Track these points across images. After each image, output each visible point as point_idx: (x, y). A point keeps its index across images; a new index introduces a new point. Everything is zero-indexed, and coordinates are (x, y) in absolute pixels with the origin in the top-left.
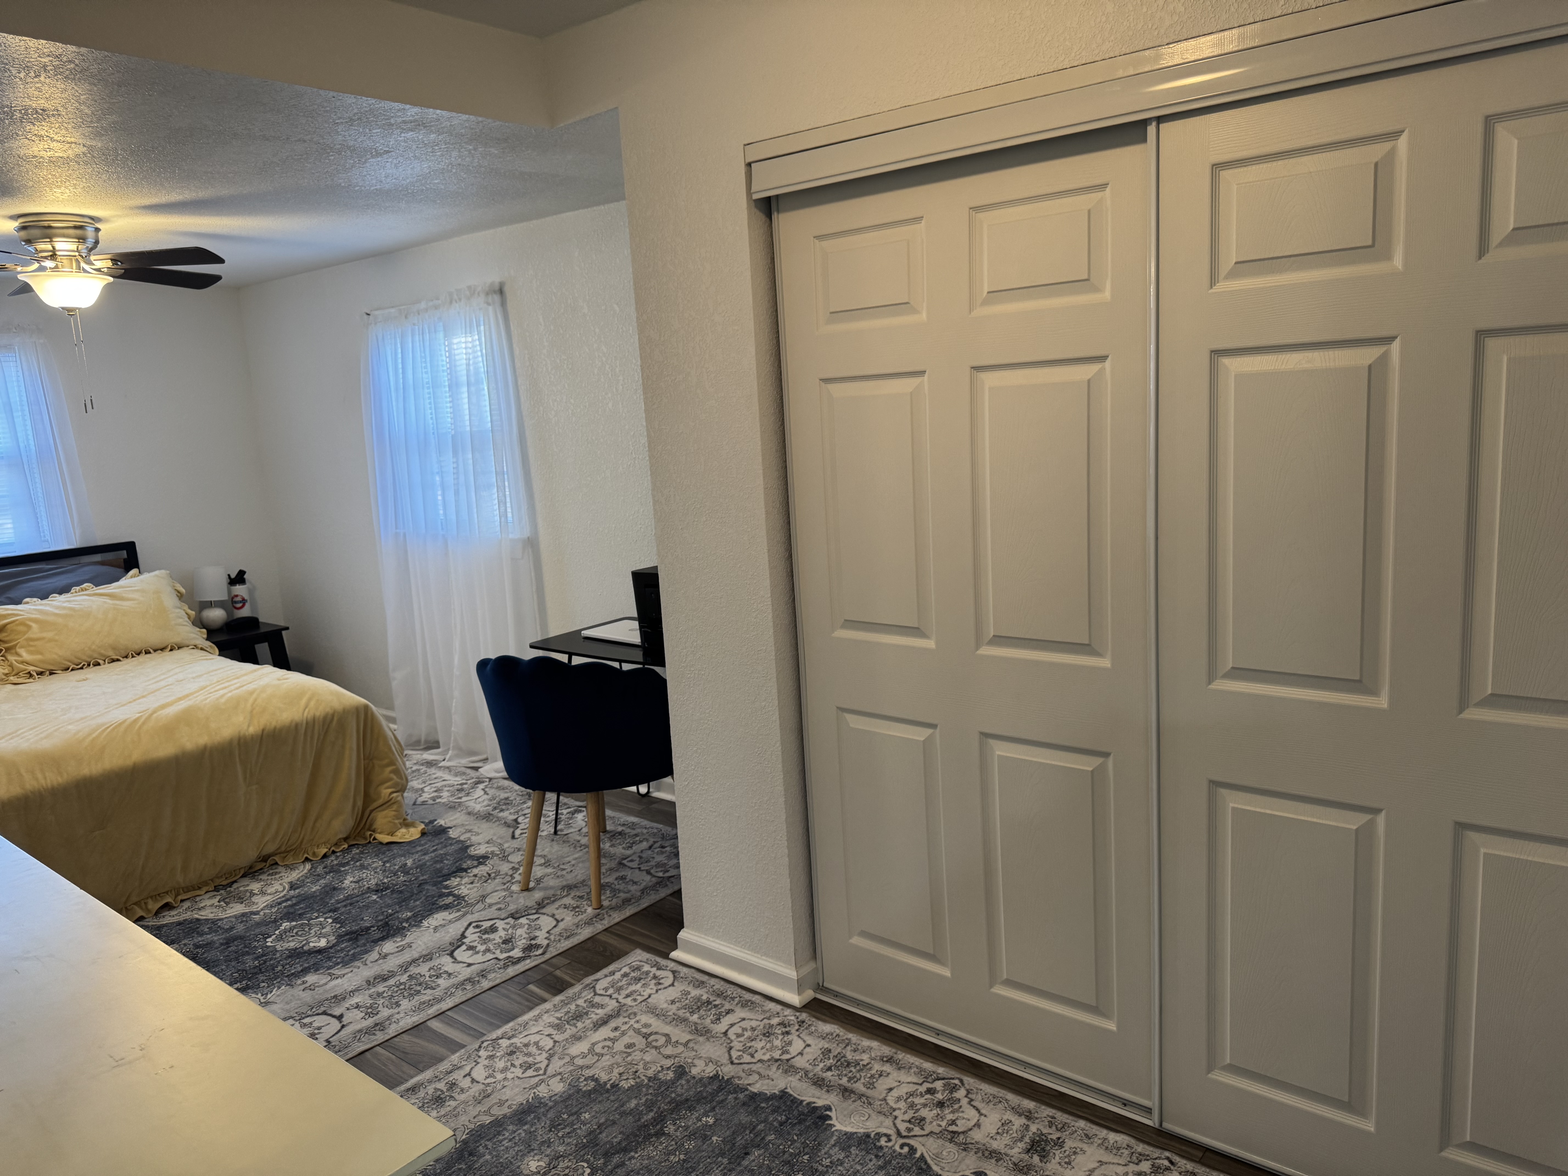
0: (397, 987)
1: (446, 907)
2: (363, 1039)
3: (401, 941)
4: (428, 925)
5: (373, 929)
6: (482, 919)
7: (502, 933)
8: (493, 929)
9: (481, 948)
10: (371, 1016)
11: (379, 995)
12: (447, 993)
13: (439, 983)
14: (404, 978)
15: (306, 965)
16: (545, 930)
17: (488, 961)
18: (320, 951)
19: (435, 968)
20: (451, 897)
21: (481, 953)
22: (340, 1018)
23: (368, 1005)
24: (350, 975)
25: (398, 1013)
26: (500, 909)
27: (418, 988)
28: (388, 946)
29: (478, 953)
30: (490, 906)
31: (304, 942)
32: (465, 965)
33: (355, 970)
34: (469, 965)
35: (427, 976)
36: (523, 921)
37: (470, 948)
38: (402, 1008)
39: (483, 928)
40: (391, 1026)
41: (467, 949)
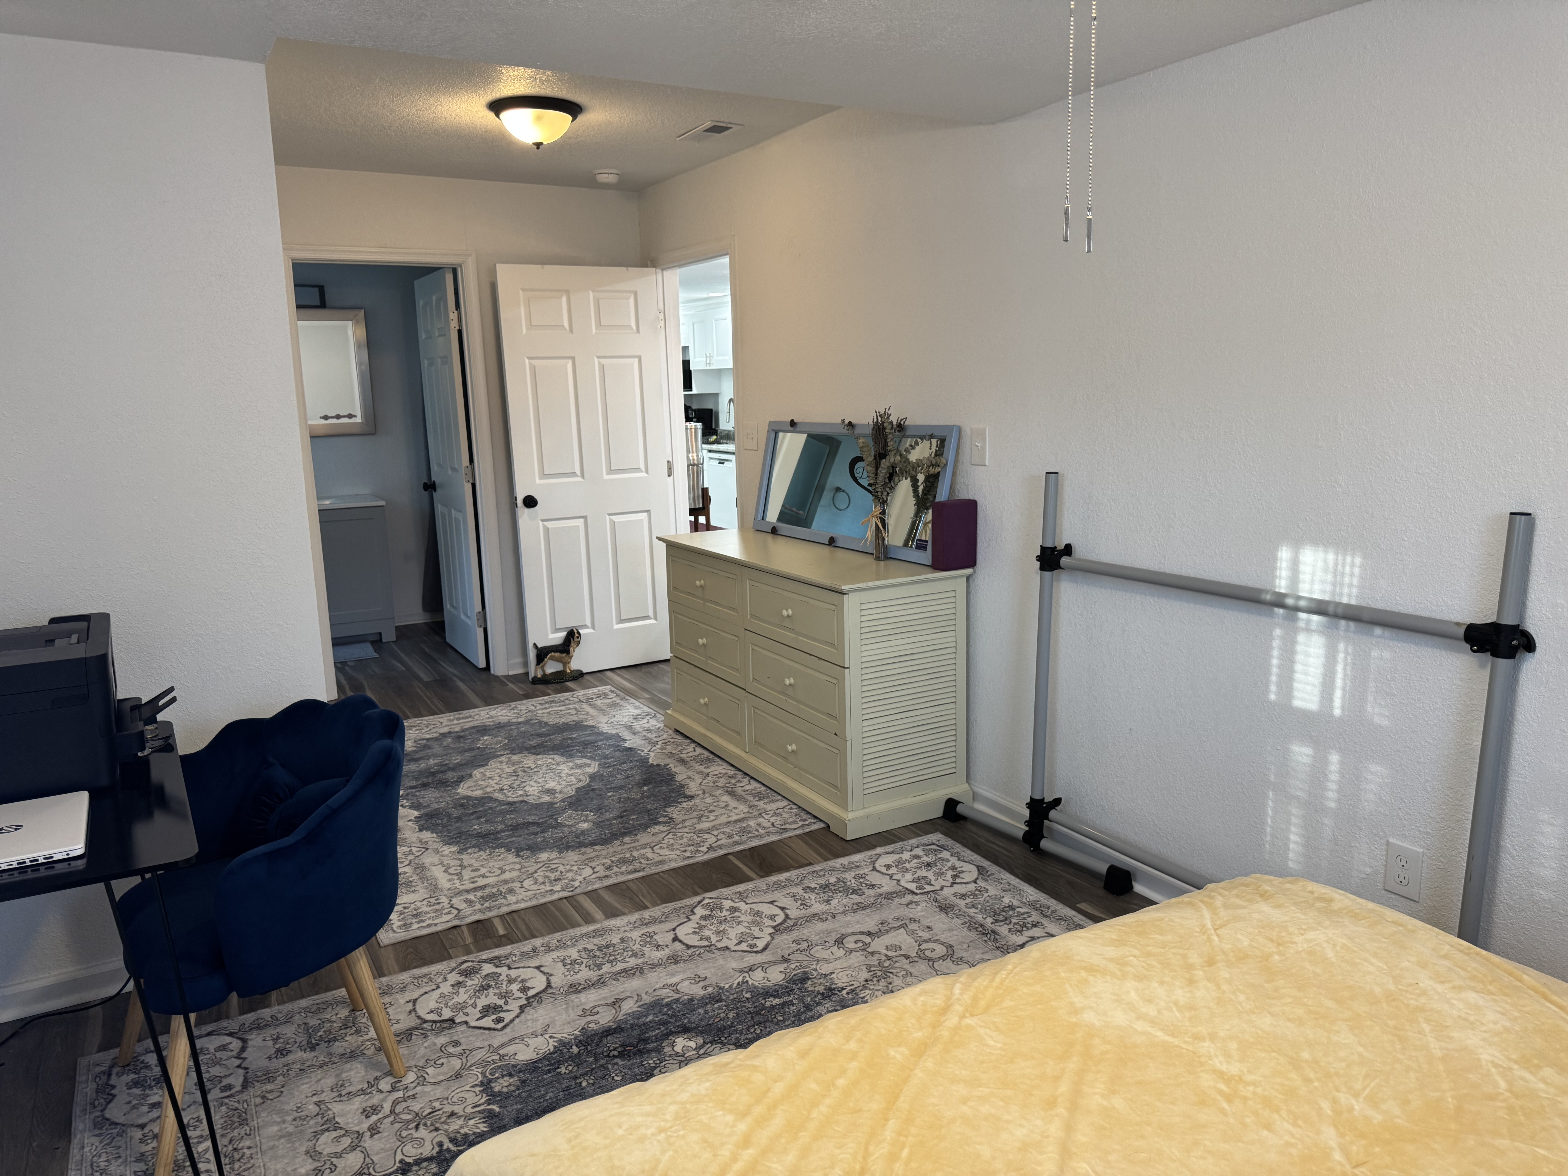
0: (616, 959)
1: (511, 1071)
2: (660, 914)
3: (589, 1023)
4: (551, 1041)
5: (616, 1053)
6: (487, 1032)
7: (482, 1002)
8: (487, 1010)
9: (515, 987)
10: (648, 934)
11: (635, 955)
12: (576, 941)
13: (577, 954)
14: (606, 968)
15: (701, 1011)
16: (439, 991)
17: (519, 968)
18: (685, 1030)
19: (572, 973)
20: (497, 1089)
21: (519, 980)
22: (676, 939)
23: (648, 946)
24: (658, 986)
25: (625, 931)
26: (456, 1043)
27: (598, 953)
28: (605, 1018)
29: (523, 981)
30: (460, 1056)
31: (702, 1051)
32: (542, 969)
33: (651, 991)
34: (538, 968)
35: (584, 965)
36: (447, 1014)
37: (524, 990)
38: (620, 936)
39: (494, 1017)
40: (635, 920)
41: (529, 988)
